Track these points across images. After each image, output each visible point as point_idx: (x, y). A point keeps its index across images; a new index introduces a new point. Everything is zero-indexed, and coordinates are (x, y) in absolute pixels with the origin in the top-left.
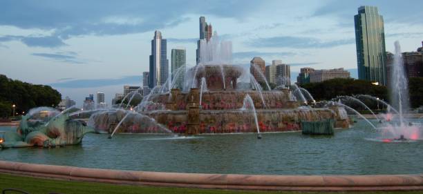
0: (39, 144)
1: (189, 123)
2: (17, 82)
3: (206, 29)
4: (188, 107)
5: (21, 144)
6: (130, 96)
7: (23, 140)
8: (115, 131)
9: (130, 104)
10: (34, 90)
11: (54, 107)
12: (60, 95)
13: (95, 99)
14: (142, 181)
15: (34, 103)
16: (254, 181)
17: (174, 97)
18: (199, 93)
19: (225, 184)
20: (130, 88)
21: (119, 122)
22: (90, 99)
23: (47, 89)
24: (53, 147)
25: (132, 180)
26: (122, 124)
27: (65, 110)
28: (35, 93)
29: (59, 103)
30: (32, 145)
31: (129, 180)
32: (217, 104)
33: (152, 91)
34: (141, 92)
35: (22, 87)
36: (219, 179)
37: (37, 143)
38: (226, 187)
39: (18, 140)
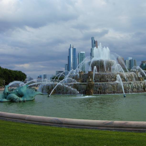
0: (13, 100)
1: (88, 89)
2: (6, 69)
3: (95, 43)
4: (87, 81)
5: (5, 100)
6: (59, 75)
7: (6, 98)
8: (51, 93)
9: (59, 79)
10: (14, 73)
11: (23, 81)
12: (26, 76)
13: (42, 77)
14: (65, 124)
15: (14, 79)
16: (130, 125)
17: (80, 76)
18: (93, 74)
19: (113, 127)
20: (59, 72)
21: (53, 88)
22: (40, 77)
23: (20, 73)
24: (20, 102)
25: (60, 124)
26: (55, 90)
27: (28, 82)
28: (14, 74)
29: (25, 79)
30: (10, 101)
31: (58, 123)
32: (102, 80)
33: (69, 73)
34: (64, 73)
35: (8, 72)
36: (109, 124)
37: (12, 99)
38: (114, 128)
39: (3, 98)
